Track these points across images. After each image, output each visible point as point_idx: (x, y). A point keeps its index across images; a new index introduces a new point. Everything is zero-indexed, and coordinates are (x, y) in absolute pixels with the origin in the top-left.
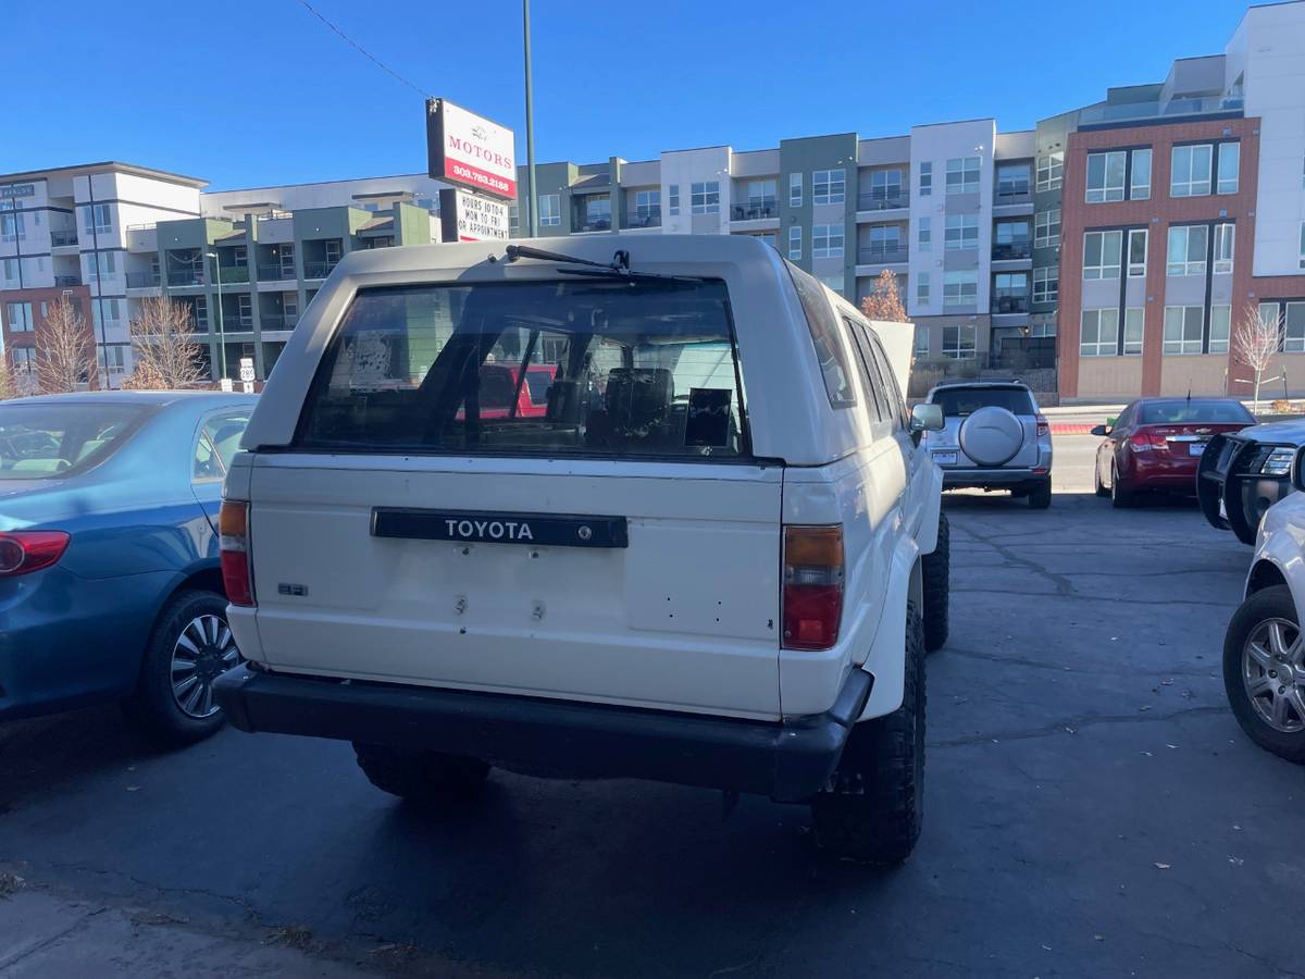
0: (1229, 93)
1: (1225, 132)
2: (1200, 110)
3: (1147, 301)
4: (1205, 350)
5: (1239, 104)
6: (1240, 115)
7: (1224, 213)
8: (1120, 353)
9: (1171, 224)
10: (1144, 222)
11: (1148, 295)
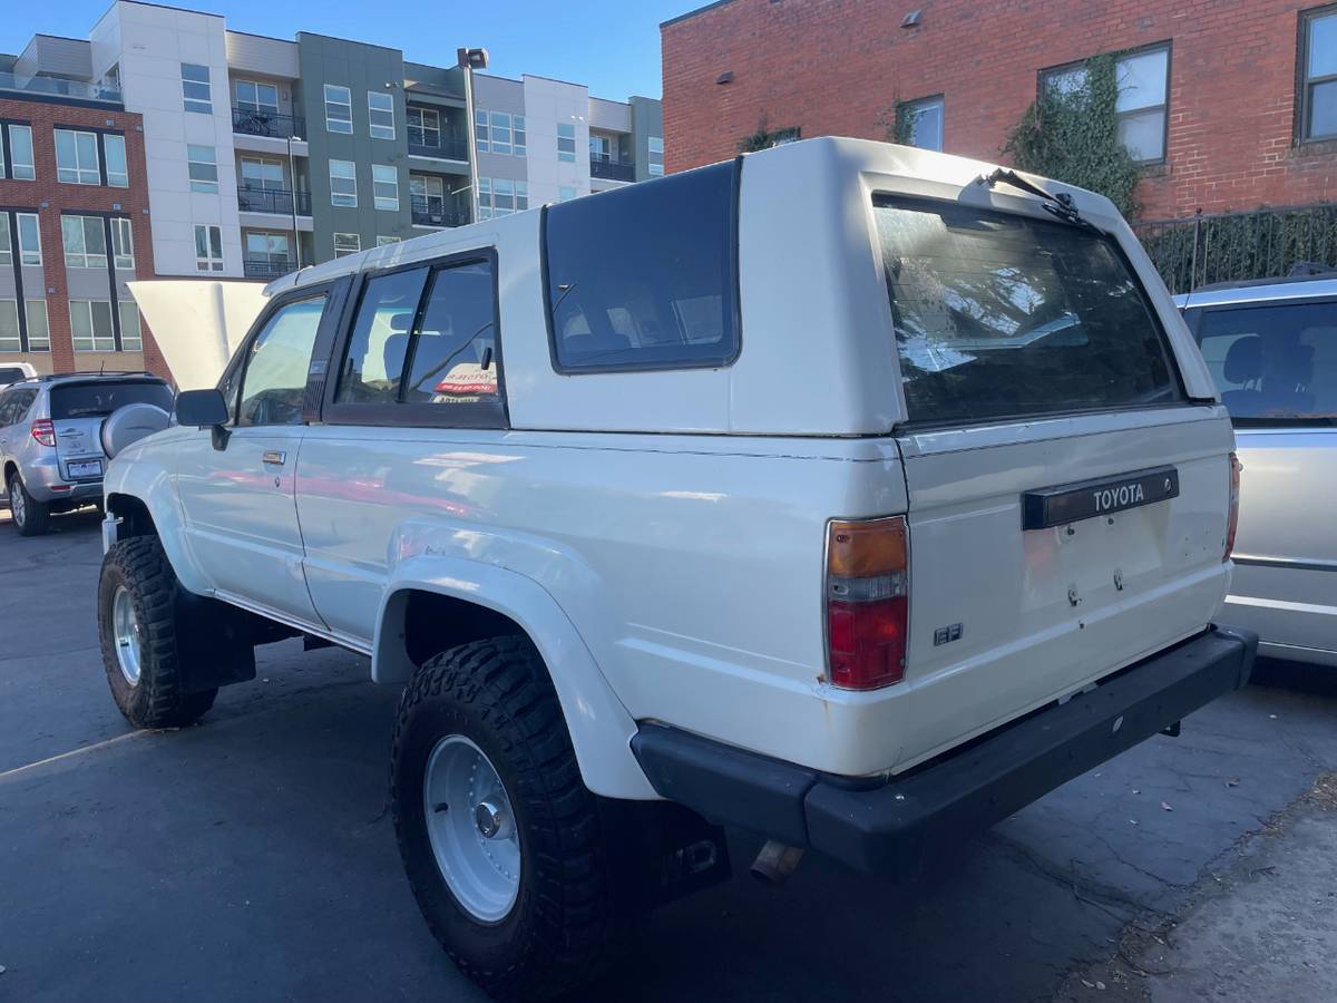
0: (100, 83)
1: (108, 123)
2: (67, 93)
3: (47, 293)
4: (119, 348)
5: (117, 96)
6: (121, 108)
7: (117, 207)
8: (25, 349)
9: (65, 212)
10: (33, 205)
11: (47, 286)
